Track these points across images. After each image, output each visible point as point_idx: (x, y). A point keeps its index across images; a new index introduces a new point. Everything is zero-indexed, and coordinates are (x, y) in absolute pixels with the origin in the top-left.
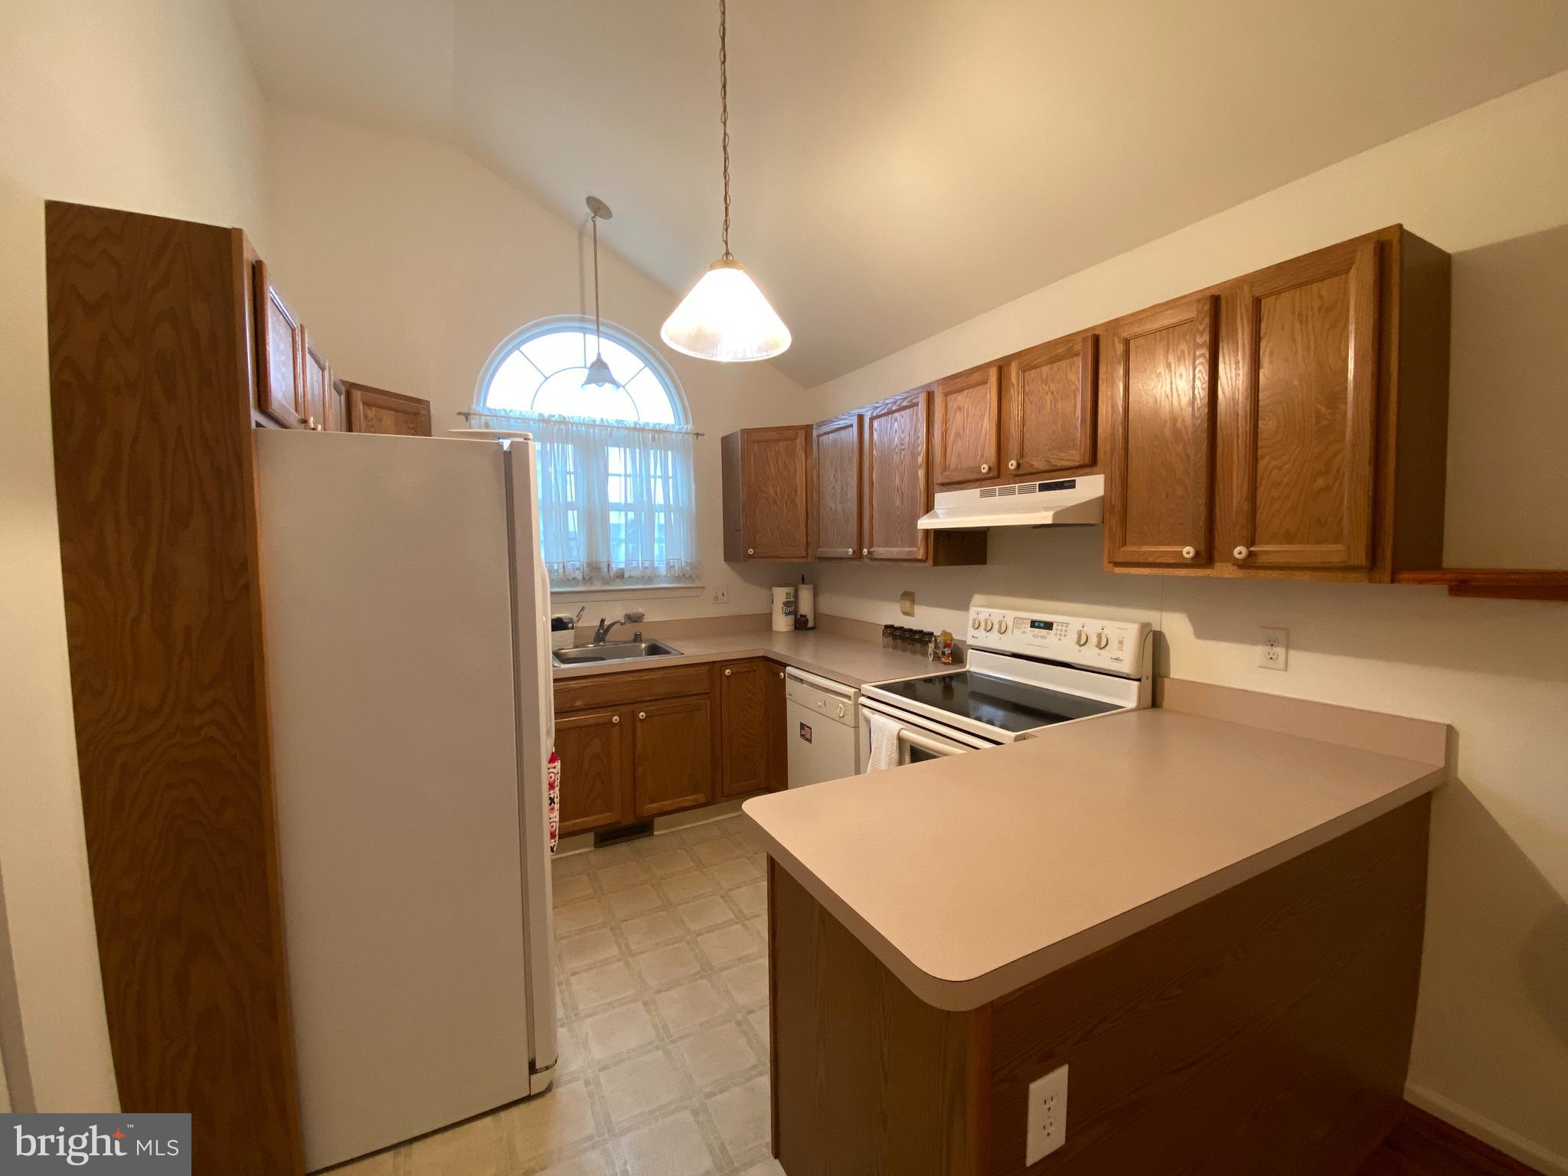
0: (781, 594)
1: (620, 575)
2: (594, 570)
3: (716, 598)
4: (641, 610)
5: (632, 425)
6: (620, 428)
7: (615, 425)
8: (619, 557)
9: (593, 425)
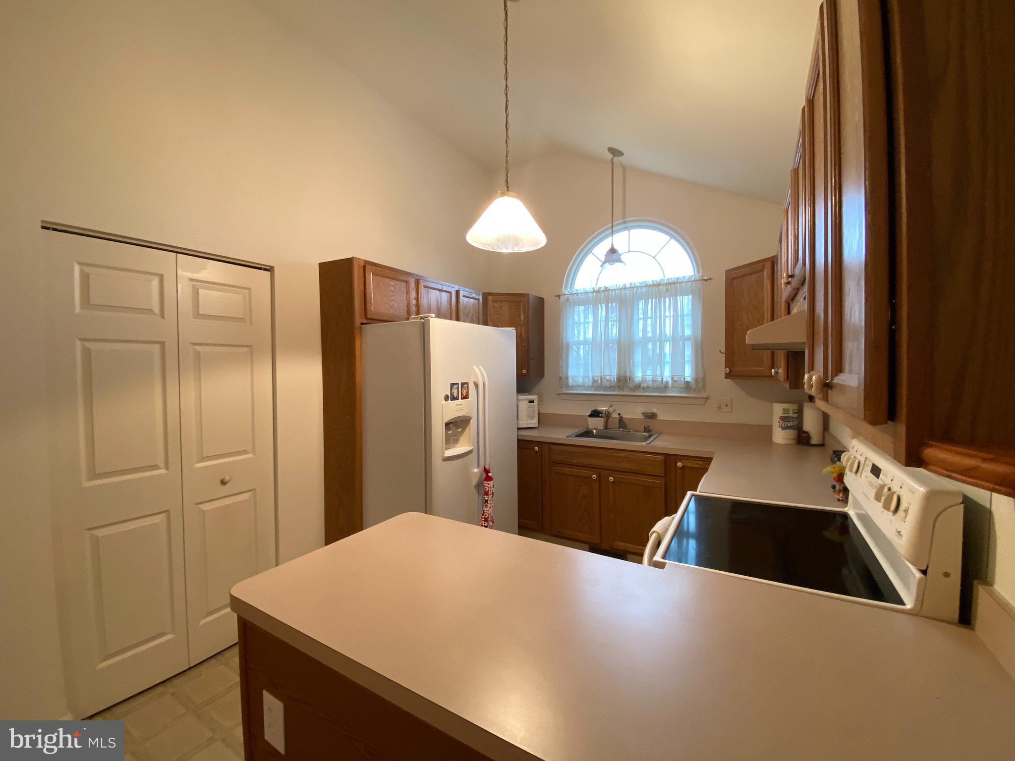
0: (778, 409)
1: (638, 387)
2: (623, 381)
3: (720, 407)
4: (655, 411)
5: (651, 283)
6: (643, 286)
7: (639, 285)
8: (638, 375)
9: (625, 288)
